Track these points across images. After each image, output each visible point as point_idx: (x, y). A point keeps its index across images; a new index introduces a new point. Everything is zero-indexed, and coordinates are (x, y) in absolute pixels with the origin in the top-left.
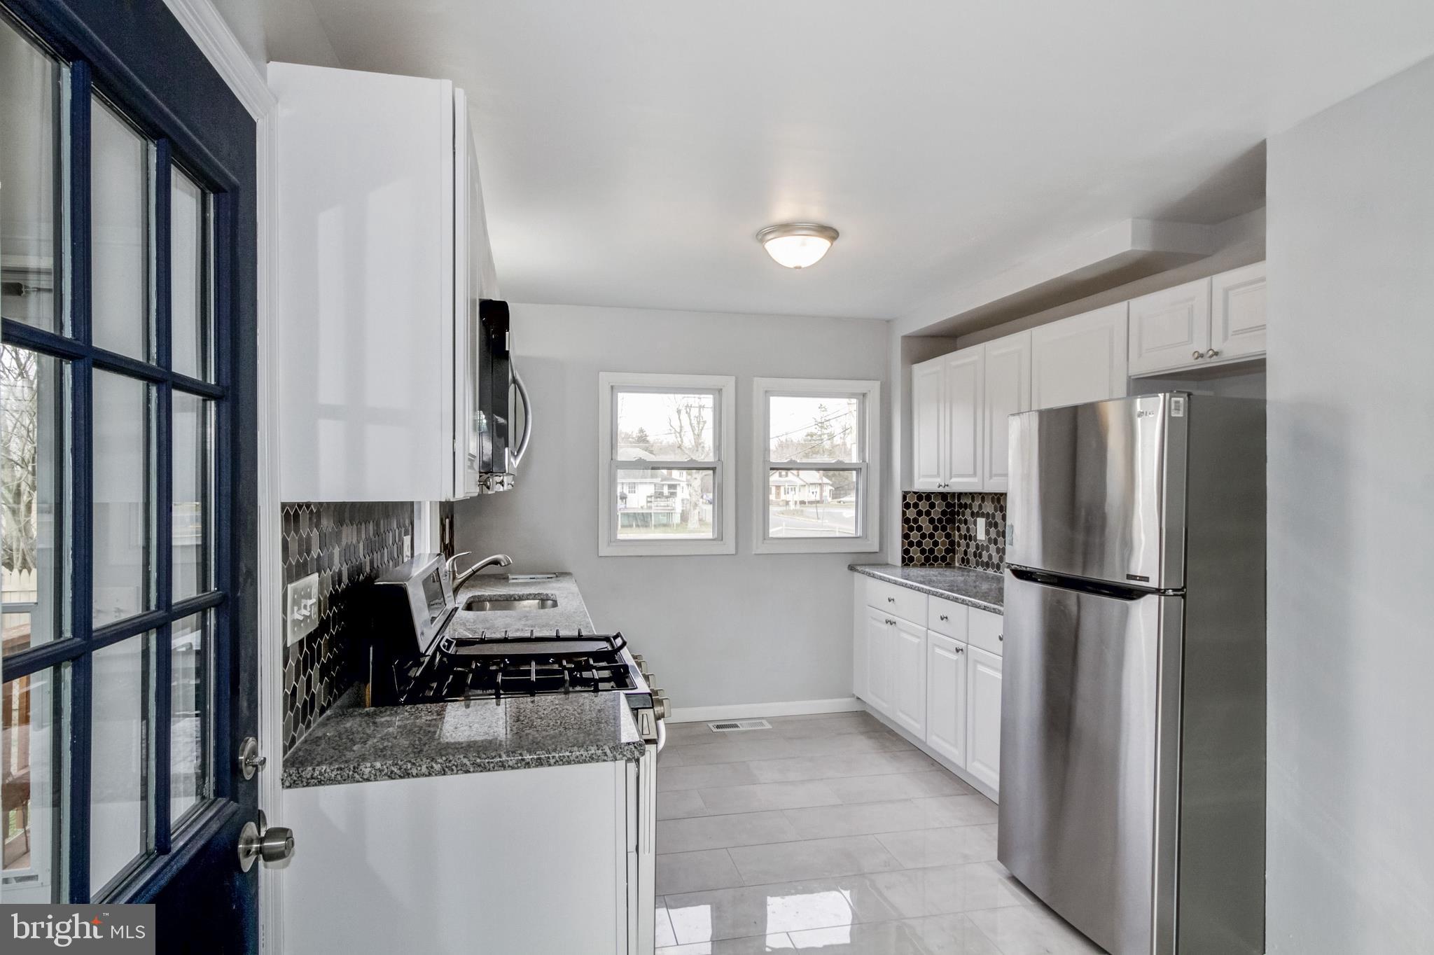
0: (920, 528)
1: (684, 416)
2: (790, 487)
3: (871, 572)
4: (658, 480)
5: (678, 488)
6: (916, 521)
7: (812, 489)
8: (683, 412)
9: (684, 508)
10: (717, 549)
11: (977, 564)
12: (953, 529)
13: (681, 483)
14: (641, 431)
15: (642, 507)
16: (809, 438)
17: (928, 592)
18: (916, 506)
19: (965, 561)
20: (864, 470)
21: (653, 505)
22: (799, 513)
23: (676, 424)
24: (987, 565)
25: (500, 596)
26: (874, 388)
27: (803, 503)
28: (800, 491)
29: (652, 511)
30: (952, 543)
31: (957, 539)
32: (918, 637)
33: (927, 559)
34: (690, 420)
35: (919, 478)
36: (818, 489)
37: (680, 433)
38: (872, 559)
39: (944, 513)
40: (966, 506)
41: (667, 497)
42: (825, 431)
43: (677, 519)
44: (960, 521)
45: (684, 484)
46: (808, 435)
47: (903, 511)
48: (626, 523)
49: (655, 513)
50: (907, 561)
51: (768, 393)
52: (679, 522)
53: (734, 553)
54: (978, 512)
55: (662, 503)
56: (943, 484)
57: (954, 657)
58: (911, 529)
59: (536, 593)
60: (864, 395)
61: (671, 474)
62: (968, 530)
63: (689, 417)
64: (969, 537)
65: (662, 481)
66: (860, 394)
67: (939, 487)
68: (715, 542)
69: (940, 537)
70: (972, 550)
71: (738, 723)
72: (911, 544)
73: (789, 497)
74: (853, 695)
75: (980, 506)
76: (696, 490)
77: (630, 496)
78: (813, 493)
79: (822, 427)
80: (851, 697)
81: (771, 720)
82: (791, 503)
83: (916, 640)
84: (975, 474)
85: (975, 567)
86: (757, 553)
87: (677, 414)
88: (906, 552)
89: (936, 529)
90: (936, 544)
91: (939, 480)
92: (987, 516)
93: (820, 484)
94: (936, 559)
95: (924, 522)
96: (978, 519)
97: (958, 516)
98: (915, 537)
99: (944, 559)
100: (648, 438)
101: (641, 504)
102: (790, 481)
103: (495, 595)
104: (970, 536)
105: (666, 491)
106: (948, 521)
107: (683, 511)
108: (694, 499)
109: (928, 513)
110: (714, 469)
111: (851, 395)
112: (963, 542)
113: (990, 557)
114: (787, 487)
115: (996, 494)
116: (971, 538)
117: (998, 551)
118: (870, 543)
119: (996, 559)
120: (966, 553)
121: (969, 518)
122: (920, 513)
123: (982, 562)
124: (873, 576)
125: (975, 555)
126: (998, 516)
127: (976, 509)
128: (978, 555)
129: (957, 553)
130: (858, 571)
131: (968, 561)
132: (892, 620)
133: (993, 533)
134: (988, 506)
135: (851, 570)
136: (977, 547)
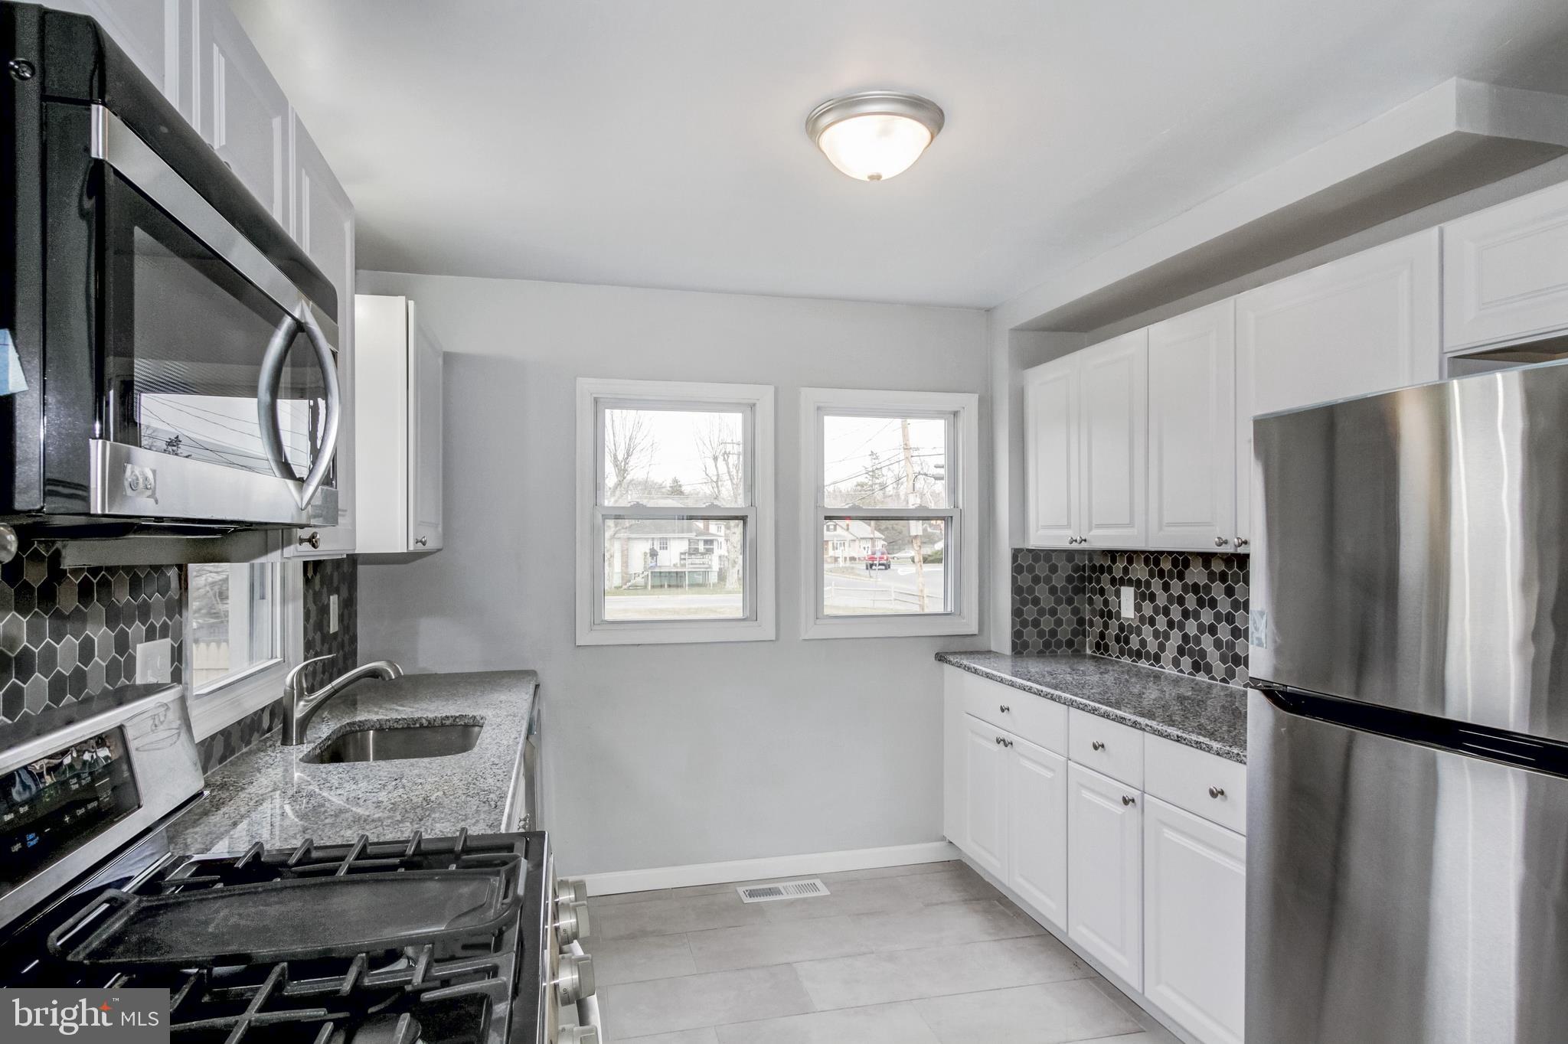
0: (1036, 601)
1: (721, 462)
2: (839, 542)
3: (972, 665)
4: (692, 535)
5: (715, 543)
6: (1031, 590)
7: (864, 544)
8: (721, 459)
9: (722, 566)
10: (749, 633)
11: (1122, 653)
12: (1082, 601)
13: (719, 538)
14: (675, 481)
15: (674, 565)
16: (859, 488)
17: (1071, 704)
18: (1031, 569)
19: (1101, 646)
20: (956, 520)
21: (688, 562)
22: (850, 571)
23: (712, 471)
24: (1138, 655)
26: (968, 403)
27: (853, 559)
28: (850, 546)
29: (686, 570)
30: (1081, 622)
31: (1088, 616)
32: (1053, 770)
33: (1047, 645)
34: (728, 468)
35: (1037, 531)
36: (869, 544)
37: (717, 482)
38: (968, 645)
39: (1070, 579)
40: (1102, 569)
41: (702, 554)
42: (877, 481)
43: (713, 578)
44: (1093, 591)
45: (721, 540)
46: (858, 485)
47: (1013, 576)
48: (658, 583)
49: (689, 572)
50: (1020, 648)
51: (821, 410)
52: (716, 581)
53: (774, 639)
54: (1121, 578)
55: (697, 560)
56: (1078, 539)
57: (1120, 809)
58: (1024, 602)
60: (955, 414)
61: (707, 528)
62: (1106, 603)
63: (727, 464)
64: (1108, 614)
65: (696, 536)
66: (950, 413)
67: (1071, 543)
68: (743, 624)
69: (1065, 613)
70: (1113, 631)
71: (780, 885)
72: (1024, 624)
73: (839, 553)
74: (943, 839)
75: (1126, 570)
76: (735, 545)
77: (661, 553)
78: (864, 548)
79: (873, 476)
80: (942, 840)
81: (827, 879)
82: (840, 560)
83: (1049, 775)
84: (1131, 524)
85: (1118, 657)
86: (809, 639)
87: (713, 461)
88: (1017, 634)
89: (1058, 602)
90: (1059, 622)
91: (1070, 533)
92: (1138, 584)
93: (872, 539)
94: (1059, 645)
95: (1042, 591)
96: (1122, 588)
97: (1090, 583)
98: (1030, 614)
99: (1070, 644)
100: (683, 489)
101: (674, 562)
102: (839, 536)
104: (1110, 612)
105: (701, 547)
106: (1076, 591)
107: (720, 569)
108: (732, 556)
109: (1048, 580)
110: (744, 519)
111: (938, 414)
112: (1097, 619)
113: (1143, 643)
114: (835, 542)
115: (1152, 553)
116: (1110, 615)
117: (1156, 634)
118: (965, 621)
119: (1152, 646)
120: (1102, 636)
121: (1108, 587)
122: (1036, 580)
123: (1130, 649)
124: (976, 672)
125: (1118, 639)
126: (1156, 585)
127: (1118, 574)
128: (1122, 639)
129: (1089, 637)
130: (950, 662)
131: (1106, 648)
132: (1008, 740)
133: (1148, 609)
134: (1140, 571)
135: (940, 660)
136: (1121, 628)
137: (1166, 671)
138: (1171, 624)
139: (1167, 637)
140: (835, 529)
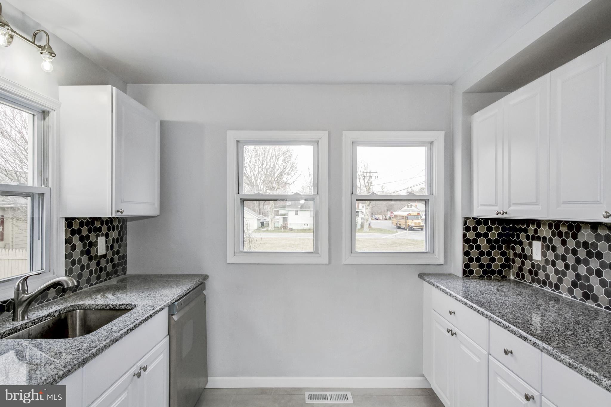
0: (478, 247)
3: (436, 283)
5: (360, 213)
6: (475, 241)
10: (315, 260)
11: (533, 280)
12: (508, 248)
13: (362, 211)
17: (491, 319)
18: (475, 229)
19: (520, 275)
20: (431, 201)
24: (544, 283)
25: (98, 305)
26: (439, 137)
30: (507, 260)
31: (512, 257)
33: (485, 272)
35: (478, 207)
38: (436, 270)
39: (500, 235)
40: (520, 230)
44: (515, 242)
47: (464, 233)
50: (467, 272)
51: (355, 144)
52: (360, 228)
53: (328, 263)
54: (533, 236)
56: (502, 212)
57: (524, 402)
58: (471, 248)
59: (128, 303)
60: (431, 143)
62: (523, 250)
64: (524, 257)
66: (428, 142)
67: (497, 214)
68: (313, 255)
69: (497, 255)
70: (527, 266)
71: (329, 393)
72: (471, 260)
75: (536, 231)
76: (368, 214)
80: (422, 376)
81: (355, 392)
83: (478, 360)
84: (537, 203)
85: (530, 283)
86: (345, 263)
88: (466, 266)
89: (493, 248)
90: (493, 260)
91: (497, 209)
92: (544, 240)
94: (493, 272)
95: (482, 242)
96: (534, 241)
97: (513, 238)
98: (474, 254)
99: (500, 272)
103: (93, 305)
104: (525, 255)
106: (503, 242)
107: (362, 223)
108: (366, 218)
109: (486, 235)
110: (313, 201)
111: (421, 143)
112: (517, 259)
113: (547, 276)
115: (554, 221)
116: (526, 257)
117: (557, 272)
118: (436, 257)
119: (554, 279)
120: (520, 269)
121: (524, 240)
122: (478, 235)
123: (538, 279)
124: (437, 287)
125: (530, 272)
126: (557, 241)
127: (531, 233)
128: (533, 272)
129: (512, 269)
130: (425, 280)
131: (523, 277)
132: (454, 331)
133: (550, 255)
134: (545, 232)
135: (420, 278)
136: (533, 265)
137: (563, 296)
138: (567, 267)
139: (564, 274)
140: (411, 207)
